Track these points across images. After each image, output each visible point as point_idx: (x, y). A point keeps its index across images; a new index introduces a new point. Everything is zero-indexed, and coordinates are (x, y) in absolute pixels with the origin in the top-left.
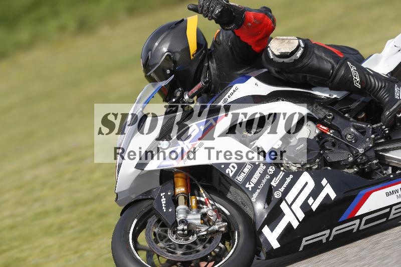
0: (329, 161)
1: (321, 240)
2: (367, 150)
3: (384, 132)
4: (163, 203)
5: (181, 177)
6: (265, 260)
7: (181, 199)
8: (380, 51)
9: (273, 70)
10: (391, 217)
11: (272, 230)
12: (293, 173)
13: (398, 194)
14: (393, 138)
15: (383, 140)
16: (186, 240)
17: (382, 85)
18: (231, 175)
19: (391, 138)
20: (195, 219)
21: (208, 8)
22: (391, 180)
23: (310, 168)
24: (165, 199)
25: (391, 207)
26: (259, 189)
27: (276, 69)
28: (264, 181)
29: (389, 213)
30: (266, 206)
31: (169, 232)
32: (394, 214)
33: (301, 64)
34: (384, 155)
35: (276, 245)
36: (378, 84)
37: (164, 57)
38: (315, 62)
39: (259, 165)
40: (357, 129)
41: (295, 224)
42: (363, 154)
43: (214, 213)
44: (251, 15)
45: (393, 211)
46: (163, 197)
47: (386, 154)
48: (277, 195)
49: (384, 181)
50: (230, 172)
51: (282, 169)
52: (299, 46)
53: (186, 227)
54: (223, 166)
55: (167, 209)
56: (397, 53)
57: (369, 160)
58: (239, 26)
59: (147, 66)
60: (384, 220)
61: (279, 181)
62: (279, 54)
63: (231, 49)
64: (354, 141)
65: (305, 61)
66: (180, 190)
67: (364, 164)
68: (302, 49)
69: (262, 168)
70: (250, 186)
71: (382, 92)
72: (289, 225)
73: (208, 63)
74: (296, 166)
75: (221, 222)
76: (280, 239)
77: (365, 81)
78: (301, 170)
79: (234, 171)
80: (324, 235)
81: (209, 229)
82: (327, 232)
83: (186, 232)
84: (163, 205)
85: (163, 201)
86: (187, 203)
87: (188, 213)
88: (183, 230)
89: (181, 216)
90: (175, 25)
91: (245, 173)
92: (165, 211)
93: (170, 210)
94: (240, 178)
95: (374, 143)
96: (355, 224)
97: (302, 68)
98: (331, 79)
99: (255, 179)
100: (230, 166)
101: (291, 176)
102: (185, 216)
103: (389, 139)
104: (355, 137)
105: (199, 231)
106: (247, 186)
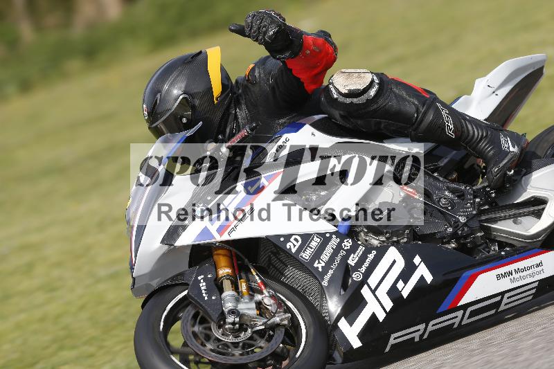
0: (419, 234)
1: (413, 338)
2: (470, 218)
3: (490, 197)
4: (202, 288)
5: (224, 255)
6: (343, 363)
7: (227, 284)
8: (469, 93)
9: (337, 114)
10: (502, 308)
11: (351, 324)
12: (376, 248)
13: (511, 277)
14: (500, 205)
15: (487, 207)
16: (236, 338)
17: (483, 135)
18: (294, 250)
19: (497, 204)
20: (249, 309)
21: (259, 28)
22: (502, 258)
23: (398, 242)
24: (204, 284)
25: (502, 294)
26: (332, 269)
27: (341, 112)
28: (338, 259)
29: (500, 302)
30: (342, 292)
31: (213, 326)
32: (506, 304)
33: (375, 106)
34: (490, 227)
35: (356, 343)
36: (477, 133)
37: (178, 101)
38: (393, 104)
39: (330, 238)
40: (453, 191)
41: (381, 316)
42: (465, 224)
43: (272, 301)
44: (310, 40)
45: (505, 301)
47: (493, 226)
48: (357, 277)
49: (495, 259)
50: (292, 246)
51: (359, 243)
52: (373, 81)
53: (237, 320)
54: (282, 239)
55: (210, 297)
56: (490, 95)
57: (473, 232)
58: (295, 55)
59: (153, 115)
60: (493, 312)
62: (346, 92)
63: (273, 89)
64: (450, 208)
65: (381, 101)
66: (224, 271)
67: (466, 237)
68: (377, 86)
69: (335, 241)
70: (319, 265)
71: (483, 144)
72: (374, 317)
73: (236, 110)
74: (378, 240)
75: (282, 314)
76: (361, 336)
77: (460, 129)
78: (385, 244)
79: (298, 245)
81: (269, 323)
82: (422, 327)
83: (237, 326)
84: (203, 291)
85: (203, 286)
86: (236, 287)
87: (238, 301)
88: (234, 324)
89: (229, 305)
90: (192, 58)
91: (312, 248)
92: (206, 298)
93: (213, 298)
94: (306, 255)
95: (478, 209)
96: (457, 317)
97: (375, 111)
98: (414, 127)
99: (326, 256)
100: (292, 239)
101: (374, 252)
102: (234, 304)
103: (495, 206)
104: (452, 202)
105: (255, 325)
106: (316, 265)
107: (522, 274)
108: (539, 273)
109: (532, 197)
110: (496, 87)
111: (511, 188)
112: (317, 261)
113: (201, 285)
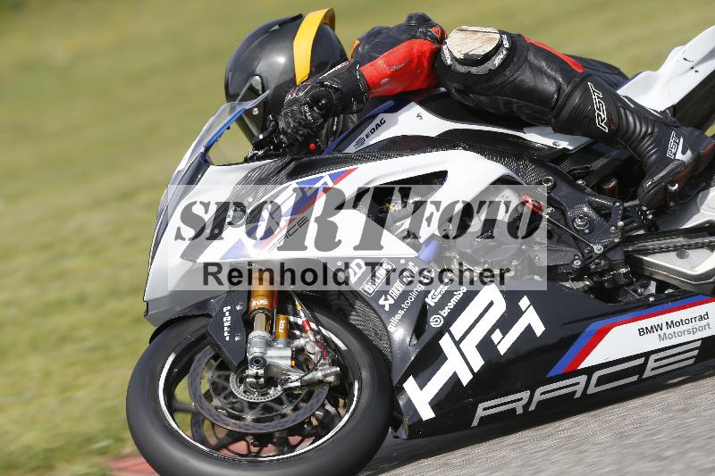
1: (514, 410)
2: (609, 249)
3: (645, 218)
4: (226, 324)
6: (407, 439)
7: (260, 320)
8: (656, 67)
9: (451, 87)
10: (648, 373)
11: (422, 386)
13: (661, 333)
14: (663, 229)
15: (641, 232)
16: (262, 395)
17: (647, 131)
19: (657, 229)
20: (281, 357)
22: (650, 305)
24: (229, 318)
25: (647, 355)
26: (403, 309)
27: (456, 84)
28: (413, 295)
29: (644, 366)
30: (414, 341)
31: (233, 378)
32: (653, 369)
33: (501, 80)
35: (427, 413)
36: (640, 128)
40: (595, 208)
41: (466, 378)
42: (602, 256)
43: (317, 349)
45: (651, 364)
46: (227, 314)
47: (645, 258)
48: (435, 322)
49: (639, 307)
52: (500, 45)
53: (261, 372)
55: (232, 337)
56: (687, 72)
57: (613, 267)
60: (635, 378)
61: (440, 296)
62: (462, 57)
64: (587, 231)
65: (508, 73)
66: (259, 302)
67: (602, 274)
68: (505, 52)
70: (386, 303)
71: (647, 142)
72: (455, 379)
75: (328, 366)
76: (435, 404)
77: (616, 121)
80: (518, 401)
81: (306, 378)
82: (525, 395)
83: (262, 380)
84: (226, 329)
85: (227, 321)
86: (271, 326)
87: (269, 344)
88: (257, 377)
89: (255, 351)
92: (227, 339)
93: (237, 339)
95: (623, 236)
96: (578, 383)
97: (502, 86)
98: (555, 112)
102: (262, 350)
103: (654, 231)
104: (590, 223)
105: (287, 381)
106: (381, 302)
107: (676, 329)
108: (703, 328)
109: (707, 222)
110: (696, 61)
111: (676, 208)
112: (384, 297)
113: (225, 319)
